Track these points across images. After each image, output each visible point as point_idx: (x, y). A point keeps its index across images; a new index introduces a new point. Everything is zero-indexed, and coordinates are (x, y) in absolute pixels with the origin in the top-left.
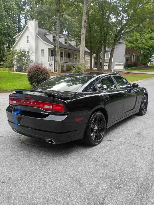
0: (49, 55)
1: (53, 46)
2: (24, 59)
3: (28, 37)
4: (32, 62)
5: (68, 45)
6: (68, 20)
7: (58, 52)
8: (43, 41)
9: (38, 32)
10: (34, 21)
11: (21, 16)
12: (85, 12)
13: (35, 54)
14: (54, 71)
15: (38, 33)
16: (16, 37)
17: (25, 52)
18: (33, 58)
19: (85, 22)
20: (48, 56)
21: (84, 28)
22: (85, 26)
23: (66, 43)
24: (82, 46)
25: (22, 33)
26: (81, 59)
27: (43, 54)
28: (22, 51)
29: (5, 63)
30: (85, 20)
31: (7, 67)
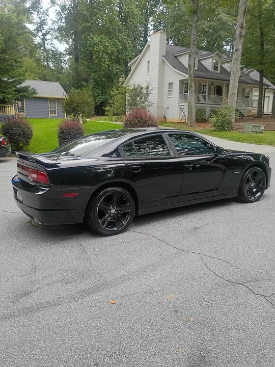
0: (181, 92)
1: (187, 76)
2: (139, 101)
3: (148, 62)
4: (150, 106)
5: (219, 71)
6: (226, 23)
7: (191, 86)
8: (172, 67)
9: (165, 52)
10: (159, 34)
11: (149, 26)
12: (243, 8)
13: (158, 91)
14: (187, 120)
15: (164, 55)
16: (131, 64)
17: (142, 89)
18: (153, 98)
19: (242, 28)
20: (178, 94)
21: (239, 40)
22: (241, 36)
23: (216, 68)
24: (234, 73)
25: (140, 56)
26: (231, 97)
27: (170, 91)
28: (136, 87)
29: (112, 109)
30: (242, 24)
31: (114, 115)
